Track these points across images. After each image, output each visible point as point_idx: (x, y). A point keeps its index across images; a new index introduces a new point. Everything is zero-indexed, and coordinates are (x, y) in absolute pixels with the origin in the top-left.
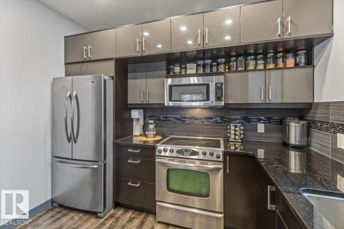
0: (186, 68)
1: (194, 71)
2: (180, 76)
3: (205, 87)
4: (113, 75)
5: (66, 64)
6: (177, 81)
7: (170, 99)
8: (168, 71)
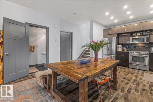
0: (137, 34)
1: (139, 35)
2: (135, 36)
3: (143, 39)
4: (117, 37)
5: (104, 35)
6: (134, 37)
7: (132, 42)
8: (131, 35)
